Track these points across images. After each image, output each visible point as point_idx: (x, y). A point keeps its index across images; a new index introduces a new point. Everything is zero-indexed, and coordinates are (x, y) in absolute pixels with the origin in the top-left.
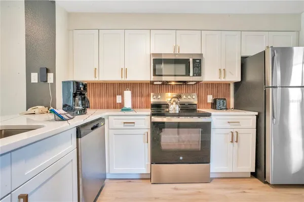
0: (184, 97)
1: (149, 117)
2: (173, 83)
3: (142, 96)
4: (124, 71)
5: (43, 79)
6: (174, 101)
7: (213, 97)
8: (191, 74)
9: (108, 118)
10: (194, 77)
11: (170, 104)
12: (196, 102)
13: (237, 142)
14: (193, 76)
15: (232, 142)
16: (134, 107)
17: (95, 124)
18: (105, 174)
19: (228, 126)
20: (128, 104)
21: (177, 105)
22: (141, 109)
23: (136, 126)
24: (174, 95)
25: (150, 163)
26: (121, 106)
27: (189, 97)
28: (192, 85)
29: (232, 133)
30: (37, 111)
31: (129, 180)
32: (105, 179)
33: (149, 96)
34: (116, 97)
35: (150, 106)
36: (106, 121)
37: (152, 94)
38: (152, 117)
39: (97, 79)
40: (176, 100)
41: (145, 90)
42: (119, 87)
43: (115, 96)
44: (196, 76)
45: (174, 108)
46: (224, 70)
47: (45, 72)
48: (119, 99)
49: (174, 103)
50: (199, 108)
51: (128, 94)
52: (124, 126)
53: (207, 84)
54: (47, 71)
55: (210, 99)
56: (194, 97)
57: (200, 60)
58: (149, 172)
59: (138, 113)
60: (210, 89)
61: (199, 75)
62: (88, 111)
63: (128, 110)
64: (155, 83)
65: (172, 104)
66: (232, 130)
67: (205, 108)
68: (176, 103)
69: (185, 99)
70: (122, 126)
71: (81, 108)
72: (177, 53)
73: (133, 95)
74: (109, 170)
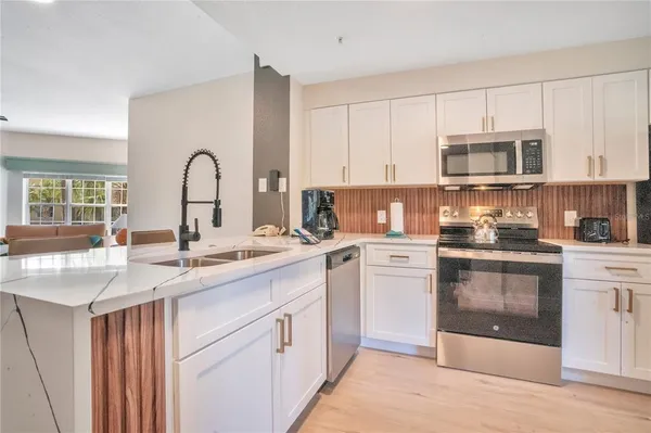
0: (509, 214)
1: (435, 248)
2: (483, 188)
3: (422, 210)
4: (391, 170)
5: (273, 186)
6: (486, 222)
7: (579, 215)
8: (519, 170)
9: (365, 247)
10: (525, 176)
11: (476, 227)
12: (536, 225)
13: (630, 311)
14: (524, 173)
15: (616, 310)
16: (408, 231)
17: (346, 254)
18: (359, 338)
19: (607, 275)
20: (398, 225)
21: (492, 230)
22: (421, 236)
23: (411, 263)
24: (487, 209)
25: (434, 330)
26: (385, 229)
27: (519, 215)
28: (527, 190)
29: (617, 290)
30: (267, 232)
31: (399, 354)
32: (358, 346)
33: (436, 211)
34: (376, 212)
35: (438, 230)
36: (362, 251)
37: (442, 209)
38: (441, 249)
39: (346, 184)
40: (490, 219)
41: (428, 203)
42: (381, 197)
43: (374, 211)
44: (532, 173)
45: (486, 235)
46: (601, 157)
47: (275, 176)
48: (381, 217)
49: (486, 226)
50: (543, 237)
51: (397, 208)
52: (391, 261)
53: (563, 187)
54: (279, 175)
55: (571, 218)
56: (530, 215)
57: (540, 142)
58: (434, 346)
59: (414, 241)
60: (571, 198)
61: (539, 171)
62: (336, 234)
63: (397, 235)
64: (447, 188)
65: (482, 227)
66: (618, 286)
67: (558, 238)
68: (490, 227)
69: (511, 217)
70: (387, 262)
71: (326, 229)
72: (490, 131)
73: (407, 210)
74: (365, 333)
